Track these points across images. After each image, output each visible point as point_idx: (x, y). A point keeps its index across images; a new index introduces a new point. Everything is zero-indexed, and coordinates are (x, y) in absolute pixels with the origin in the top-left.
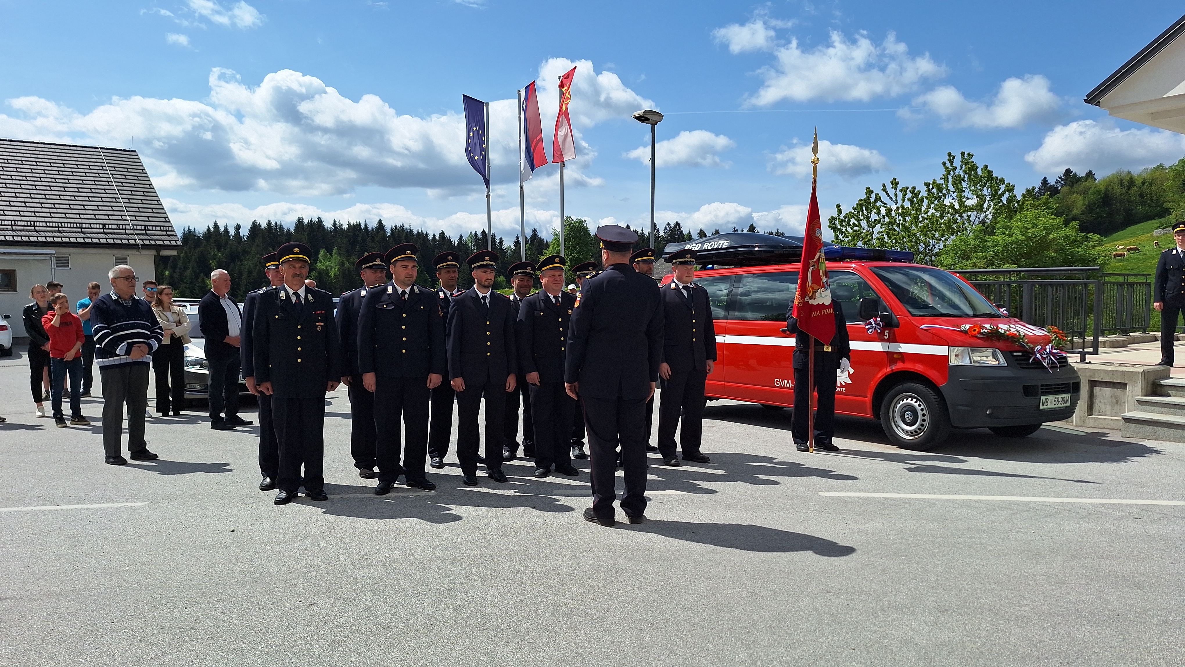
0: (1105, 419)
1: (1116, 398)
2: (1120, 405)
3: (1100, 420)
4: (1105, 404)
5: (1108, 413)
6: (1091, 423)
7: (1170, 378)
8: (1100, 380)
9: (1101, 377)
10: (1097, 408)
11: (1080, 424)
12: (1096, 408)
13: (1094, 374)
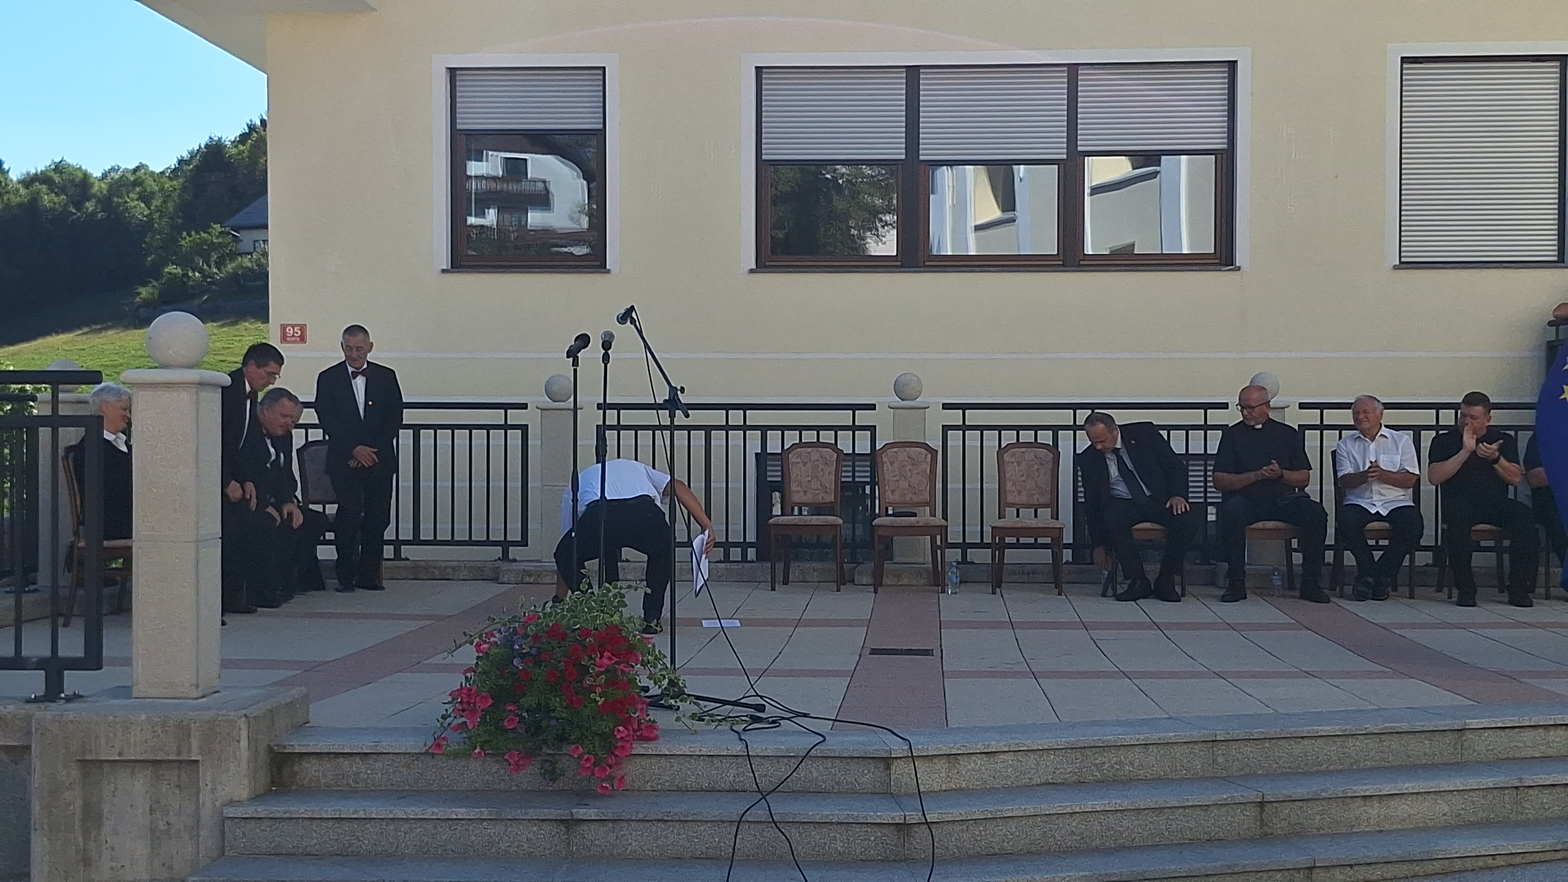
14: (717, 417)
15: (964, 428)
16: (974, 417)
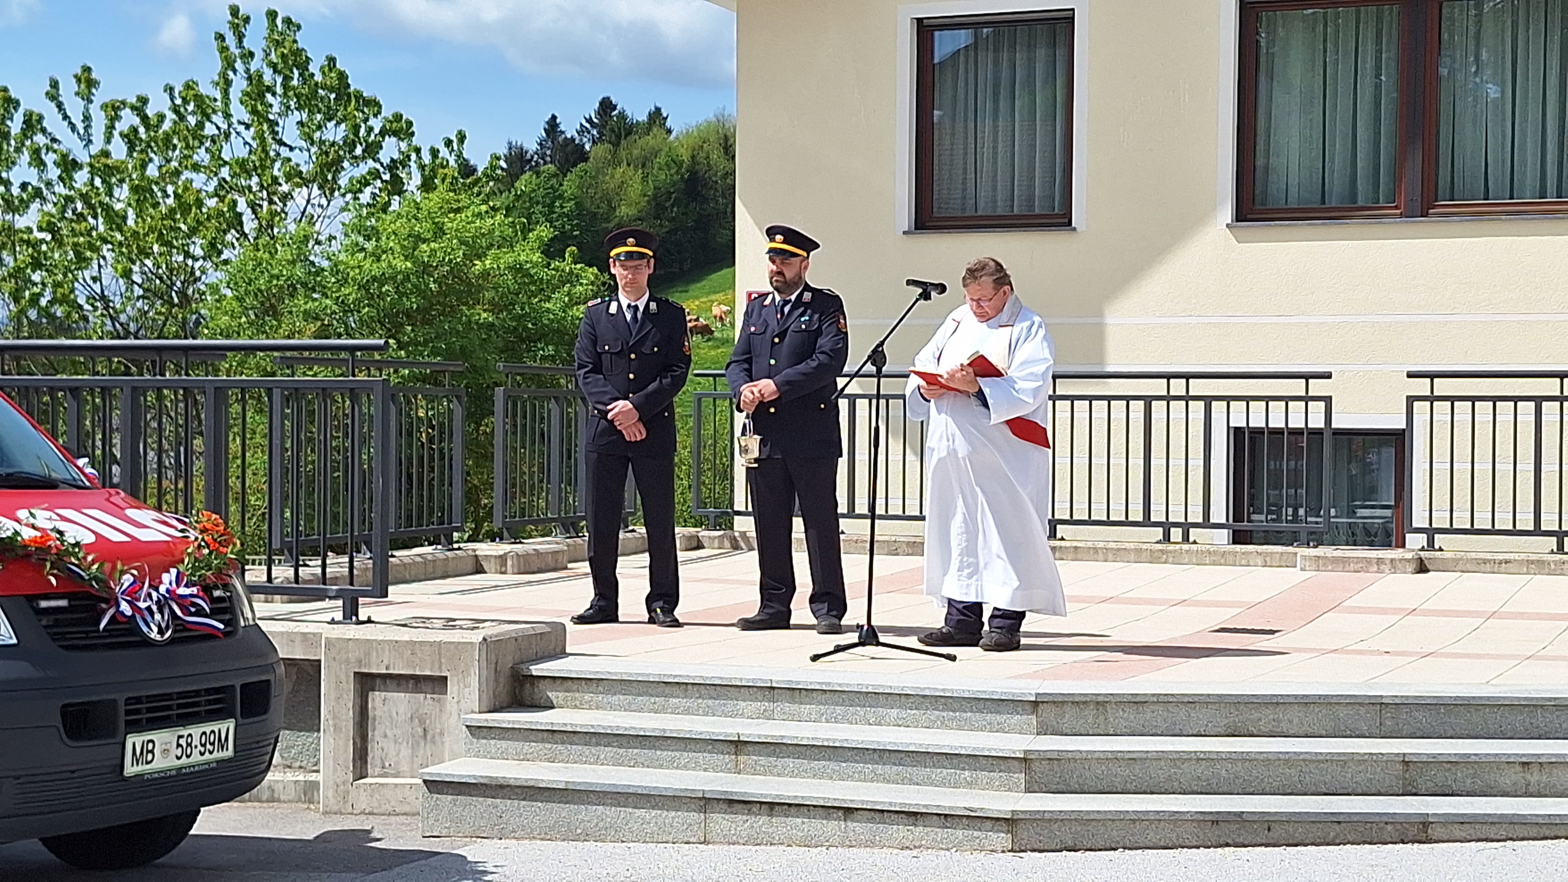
0: (396, 785)
1: (422, 722)
2: (433, 742)
3: (384, 791)
4: (396, 742)
5: (405, 767)
6: (363, 802)
7: (561, 653)
8: (384, 671)
9: (386, 662)
10: (378, 753)
11: (336, 808)
12: (374, 753)
13: (368, 654)
14: (1158, 387)
15: (1432, 399)
16: (1443, 387)
